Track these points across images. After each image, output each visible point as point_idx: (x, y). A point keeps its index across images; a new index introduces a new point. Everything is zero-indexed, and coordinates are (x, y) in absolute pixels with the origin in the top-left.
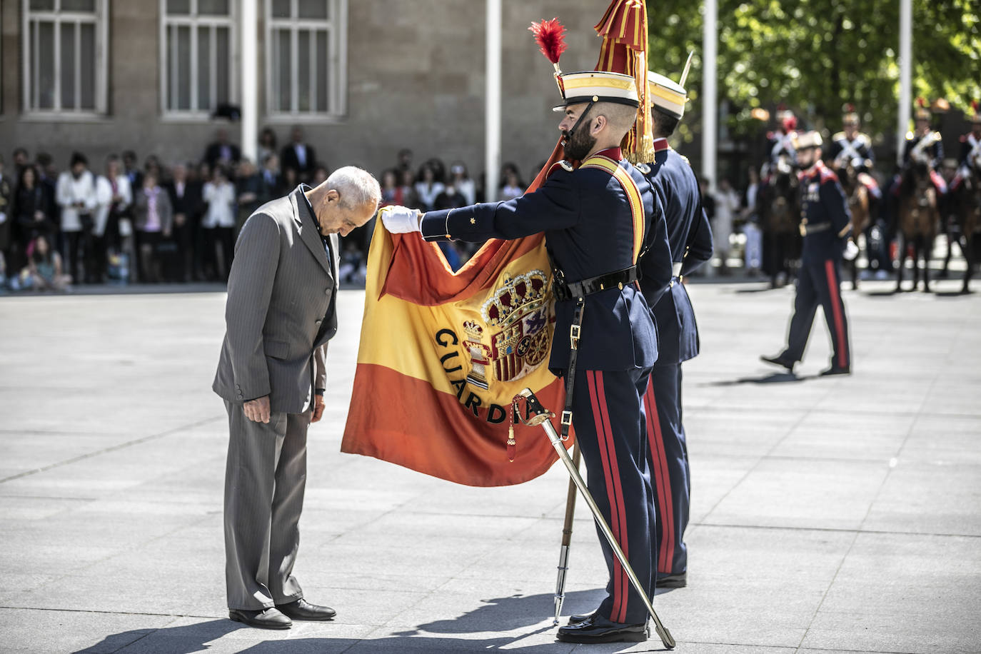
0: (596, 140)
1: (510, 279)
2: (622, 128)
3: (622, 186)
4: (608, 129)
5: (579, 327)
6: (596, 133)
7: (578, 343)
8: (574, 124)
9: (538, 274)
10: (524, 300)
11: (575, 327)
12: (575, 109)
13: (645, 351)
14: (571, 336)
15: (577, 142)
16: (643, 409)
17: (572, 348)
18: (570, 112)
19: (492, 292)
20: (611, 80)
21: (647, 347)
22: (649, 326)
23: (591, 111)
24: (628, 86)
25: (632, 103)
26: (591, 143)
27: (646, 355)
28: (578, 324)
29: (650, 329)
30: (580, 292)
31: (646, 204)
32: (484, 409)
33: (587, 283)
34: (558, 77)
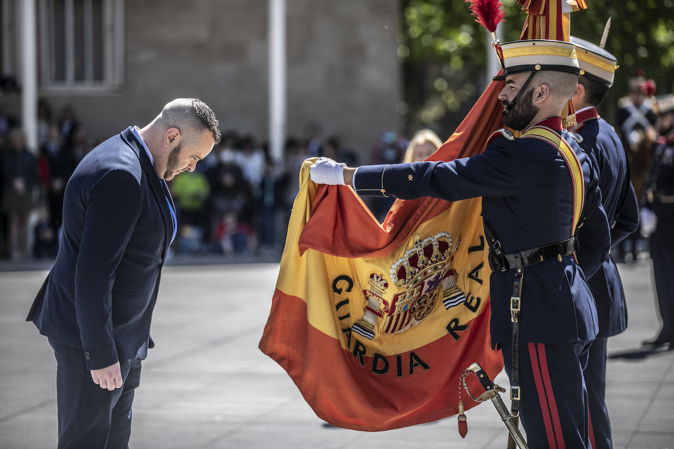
0: (539, 109)
1: (420, 241)
2: (565, 97)
3: (562, 157)
4: (551, 98)
5: (519, 299)
6: (540, 102)
7: (519, 315)
8: (515, 94)
9: (445, 236)
10: (429, 262)
11: (515, 299)
12: (515, 78)
13: (587, 323)
14: (511, 309)
15: (518, 112)
16: (584, 385)
17: (513, 321)
18: (510, 81)
19: (403, 253)
20: (553, 48)
21: (589, 321)
22: (589, 299)
23: (533, 80)
24: (570, 53)
25: (574, 70)
26: (534, 111)
27: (588, 328)
28: (517, 296)
29: (590, 302)
30: (519, 263)
31: (585, 174)
32: (368, 358)
33: (526, 254)
34: (496, 46)
